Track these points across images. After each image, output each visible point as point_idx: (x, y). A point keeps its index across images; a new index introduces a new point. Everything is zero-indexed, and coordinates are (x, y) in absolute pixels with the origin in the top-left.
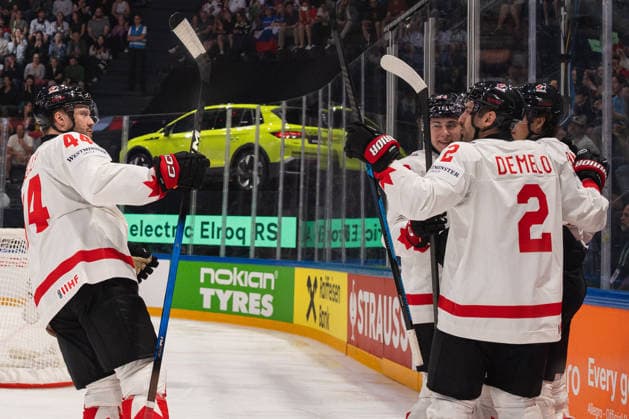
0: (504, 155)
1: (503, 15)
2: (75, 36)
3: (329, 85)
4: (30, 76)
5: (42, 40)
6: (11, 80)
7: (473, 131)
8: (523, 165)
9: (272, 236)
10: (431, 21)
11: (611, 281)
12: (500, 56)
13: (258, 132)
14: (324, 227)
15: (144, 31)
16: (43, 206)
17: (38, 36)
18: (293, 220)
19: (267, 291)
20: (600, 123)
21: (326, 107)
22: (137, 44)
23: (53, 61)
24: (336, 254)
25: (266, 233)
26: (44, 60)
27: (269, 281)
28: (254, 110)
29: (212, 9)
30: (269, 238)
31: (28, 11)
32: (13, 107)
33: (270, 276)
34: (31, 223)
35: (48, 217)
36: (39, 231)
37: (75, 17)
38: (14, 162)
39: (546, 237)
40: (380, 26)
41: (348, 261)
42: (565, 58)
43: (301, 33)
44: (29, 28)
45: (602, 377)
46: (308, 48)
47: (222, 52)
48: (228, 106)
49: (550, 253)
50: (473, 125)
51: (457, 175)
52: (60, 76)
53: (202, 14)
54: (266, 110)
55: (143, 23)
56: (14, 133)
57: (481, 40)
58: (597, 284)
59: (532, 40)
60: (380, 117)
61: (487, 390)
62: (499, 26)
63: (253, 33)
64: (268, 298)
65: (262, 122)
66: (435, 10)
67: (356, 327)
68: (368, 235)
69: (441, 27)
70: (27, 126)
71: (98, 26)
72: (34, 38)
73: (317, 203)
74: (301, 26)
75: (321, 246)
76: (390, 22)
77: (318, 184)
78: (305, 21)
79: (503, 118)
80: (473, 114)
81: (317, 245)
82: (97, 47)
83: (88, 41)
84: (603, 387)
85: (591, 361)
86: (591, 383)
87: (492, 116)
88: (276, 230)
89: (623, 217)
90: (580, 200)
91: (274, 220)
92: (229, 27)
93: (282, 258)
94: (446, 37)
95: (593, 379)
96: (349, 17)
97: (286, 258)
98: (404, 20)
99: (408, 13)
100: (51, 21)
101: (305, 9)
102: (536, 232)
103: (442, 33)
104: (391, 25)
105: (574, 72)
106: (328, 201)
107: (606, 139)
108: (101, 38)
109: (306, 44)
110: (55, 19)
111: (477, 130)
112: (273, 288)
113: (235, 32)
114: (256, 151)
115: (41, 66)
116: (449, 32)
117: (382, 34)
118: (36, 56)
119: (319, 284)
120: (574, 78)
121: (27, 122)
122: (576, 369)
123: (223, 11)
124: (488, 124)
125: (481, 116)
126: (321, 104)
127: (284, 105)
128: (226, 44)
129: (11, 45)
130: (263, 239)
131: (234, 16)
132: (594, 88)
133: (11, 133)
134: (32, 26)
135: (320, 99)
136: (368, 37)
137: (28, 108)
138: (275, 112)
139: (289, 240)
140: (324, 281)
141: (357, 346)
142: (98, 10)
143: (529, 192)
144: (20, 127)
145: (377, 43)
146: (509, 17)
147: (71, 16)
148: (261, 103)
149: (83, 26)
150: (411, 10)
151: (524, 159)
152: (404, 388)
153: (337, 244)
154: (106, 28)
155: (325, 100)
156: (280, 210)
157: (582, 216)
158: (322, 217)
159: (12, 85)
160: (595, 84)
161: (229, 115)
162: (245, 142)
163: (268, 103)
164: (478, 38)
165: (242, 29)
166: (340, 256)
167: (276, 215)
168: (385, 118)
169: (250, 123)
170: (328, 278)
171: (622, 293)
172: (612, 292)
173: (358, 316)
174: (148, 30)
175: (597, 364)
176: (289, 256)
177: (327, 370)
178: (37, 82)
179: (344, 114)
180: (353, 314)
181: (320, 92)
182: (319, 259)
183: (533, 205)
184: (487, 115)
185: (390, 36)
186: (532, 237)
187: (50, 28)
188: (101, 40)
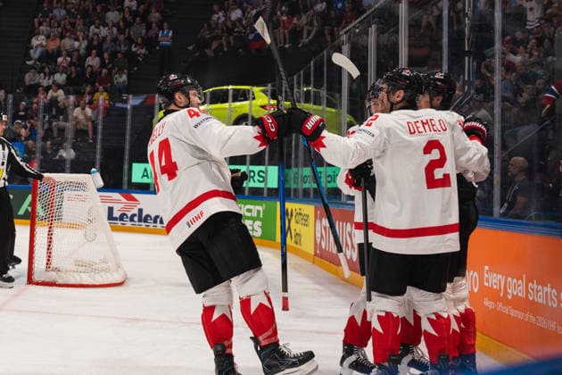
0: (412, 121)
1: (424, 24)
2: (122, 37)
3: (302, 72)
4: (89, 66)
5: (98, 40)
6: (76, 69)
7: (389, 105)
8: (426, 126)
9: (261, 179)
10: (374, 27)
11: (501, 211)
12: (423, 52)
13: (251, 106)
14: (297, 173)
15: (171, 34)
16: (173, 161)
17: (95, 37)
18: (276, 168)
19: (257, 218)
20: (493, 99)
21: (299, 88)
22: (166, 42)
23: (106, 55)
24: (306, 192)
25: (257, 178)
26: (100, 55)
27: (259, 212)
28: (248, 90)
29: (219, 18)
30: (259, 181)
31: (88, 20)
32: (77, 88)
33: (260, 208)
34: (163, 173)
35: (177, 169)
36: (169, 179)
37: (121, 24)
38: (78, 127)
39: (447, 176)
40: (338, 31)
41: (314, 197)
42: (469, 53)
43: (282, 36)
44: (89, 31)
45: (494, 280)
46: (287, 46)
47: (226, 49)
48: (230, 87)
49: (449, 188)
50: (388, 100)
51: (373, 136)
52: (110, 65)
53: (212, 22)
54: (257, 90)
55: (169, 29)
56: (78, 106)
57: (409, 40)
58: (491, 213)
59: (445, 40)
60: (337, 95)
61: (410, 290)
62: (422, 31)
63: (248, 36)
64: (258, 223)
65: (254, 99)
66: (376, 20)
67: (320, 243)
68: (329, 179)
69: (380, 32)
70: (87, 101)
71: (139, 30)
72: (93, 39)
73: (293, 156)
74: (281, 31)
75: (295, 186)
76: (344, 27)
77: (293, 142)
78: (284, 27)
79: (409, 94)
80: (388, 93)
81: (293, 186)
82: (137, 44)
83: (130, 41)
84: (495, 287)
85: (487, 268)
86: (486, 284)
87: (401, 93)
88: (263, 175)
89: (510, 166)
90: (467, 149)
91: (263, 168)
92: (230, 31)
93: (268, 195)
94: (384, 38)
95: (488, 281)
96: (316, 24)
97: (271, 195)
98: (354, 27)
99: (357, 21)
100: (104, 27)
101: (284, 18)
102: (438, 174)
103: (381, 36)
104: (345, 30)
105: (475, 64)
106: (301, 154)
107: (497, 111)
108: (140, 39)
109: (285, 43)
110: (107, 25)
111: (392, 104)
112: (261, 216)
113: (235, 34)
114: (250, 119)
115: (97, 59)
116: (386, 35)
117: (339, 36)
118: (94, 51)
119: (294, 214)
120: (475, 67)
121: (87, 98)
122: (476, 274)
123: (226, 20)
124: (399, 99)
125: (394, 94)
126: (295, 86)
127: (269, 87)
128: (228, 43)
129: (77, 44)
130: (254, 181)
131: (234, 24)
132: (489, 75)
133: (76, 106)
134: (91, 30)
135: (295, 83)
136: (329, 38)
137: (88, 89)
138: (264, 92)
139: (273, 182)
140: (298, 211)
141: (321, 257)
142: (138, 19)
143: (432, 145)
144: (82, 102)
145: (336, 43)
146: (429, 24)
147: (118, 23)
148: (253, 85)
149: (127, 30)
150: (360, 19)
151: (427, 122)
152: (353, 287)
153: (307, 186)
154: (144, 32)
155: (299, 83)
156: (267, 162)
157: (469, 160)
158: (296, 166)
159: (76, 72)
160: (489, 72)
161: (231, 93)
162: (241, 113)
163: (258, 85)
164: (407, 39)
165: (241, 32)
166: (309, 194)
167: (264, 165)
168: (341, 96)
169: (246, 99)
170: (300, 209)
171: (511, 220)
172: (502, 219)
173: (322, 236)
174: (173, 33)
175: (490, 271)
176: (273, 193)
177: (299, 274)
178: (95, 70)
179: (312, 93)
180: (318, 235)
181: (295, 77)
182: (295, 195)
183: (435, 154)
184: (398, 93)
185: (344, 38)
186: (436, 178)
187: (104, 32)
188: (140, 40)
